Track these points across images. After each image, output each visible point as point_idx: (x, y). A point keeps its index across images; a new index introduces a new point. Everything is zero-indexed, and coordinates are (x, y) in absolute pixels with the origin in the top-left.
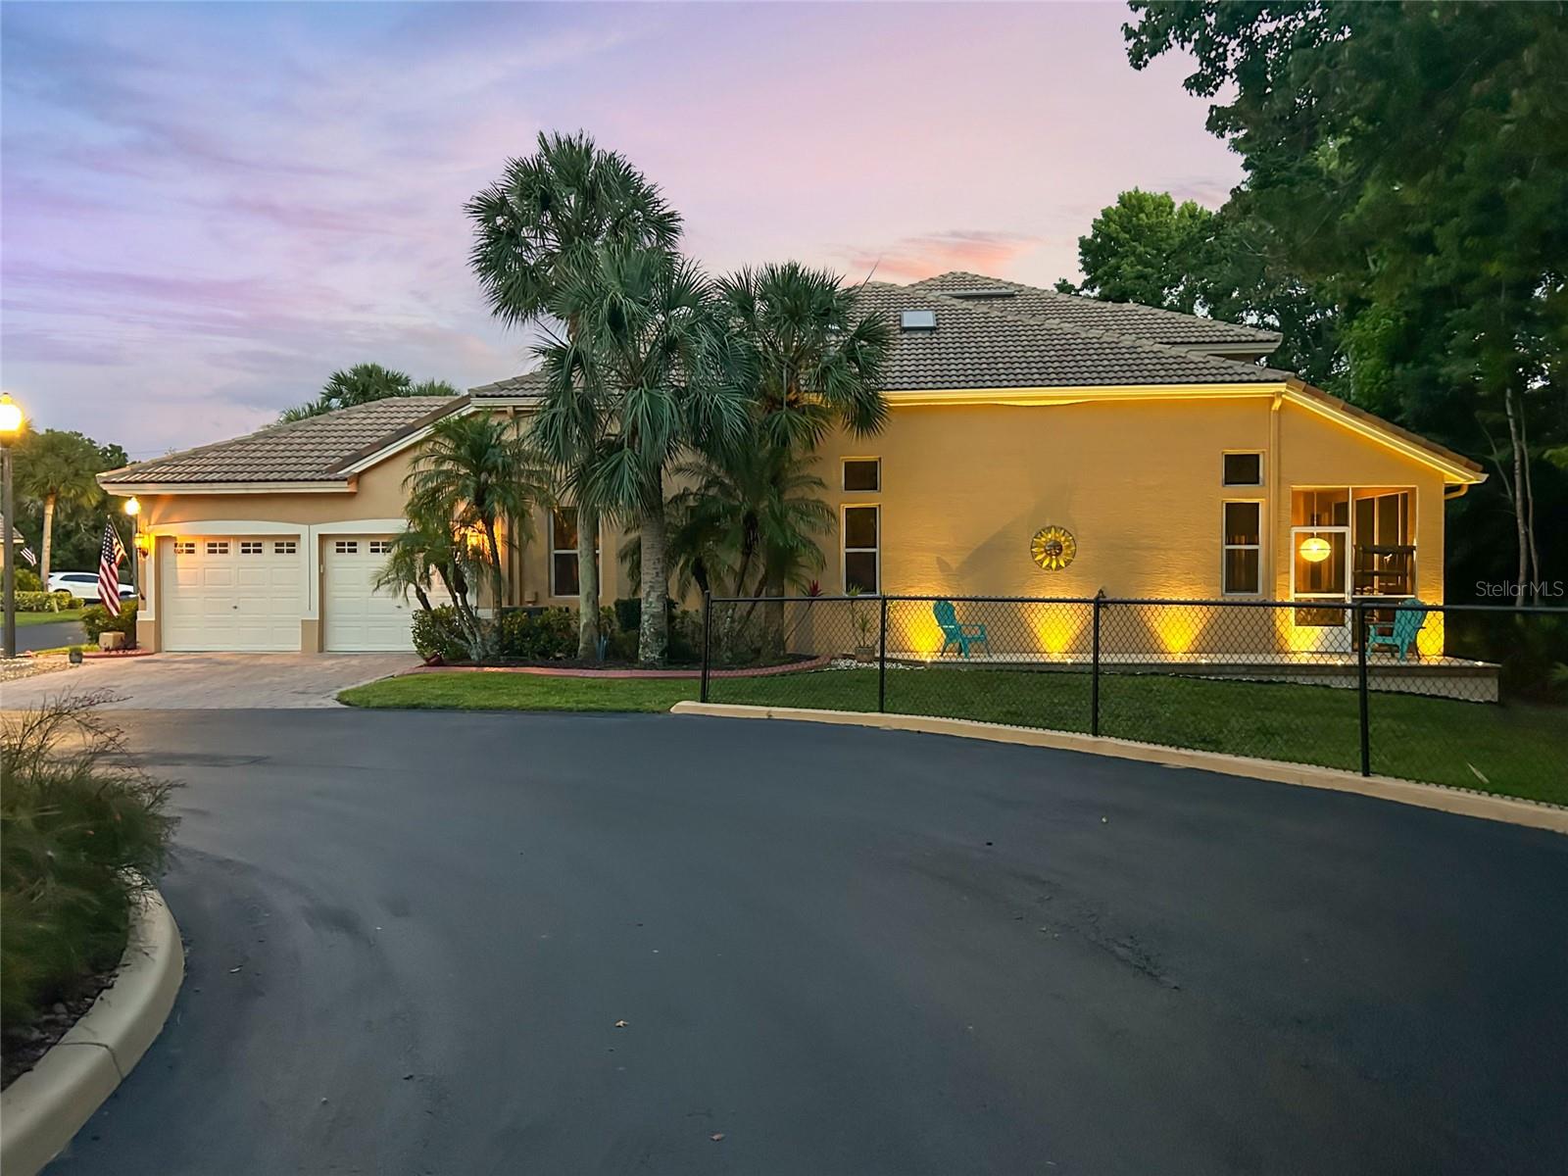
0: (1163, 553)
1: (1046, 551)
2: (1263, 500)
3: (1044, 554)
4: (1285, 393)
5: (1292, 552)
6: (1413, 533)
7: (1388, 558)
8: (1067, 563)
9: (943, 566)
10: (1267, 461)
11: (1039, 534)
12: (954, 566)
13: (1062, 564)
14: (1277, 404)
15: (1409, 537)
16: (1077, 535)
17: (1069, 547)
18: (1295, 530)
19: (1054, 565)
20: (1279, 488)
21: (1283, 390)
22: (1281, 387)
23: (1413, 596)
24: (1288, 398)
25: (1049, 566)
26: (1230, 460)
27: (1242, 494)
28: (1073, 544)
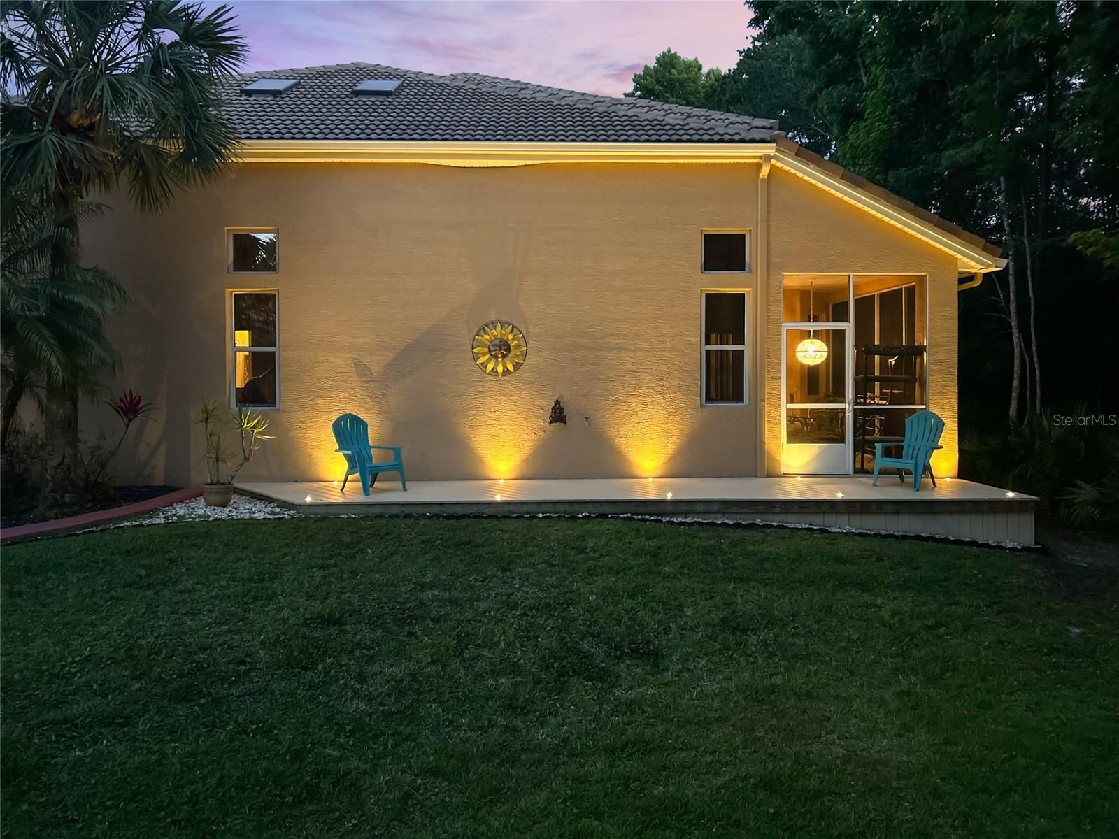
0: (631, 354)
1: (490, 351)
2: (750, 289)
3: (487, 357)
4: (775, 157)
5: (784, 353)
6: (923, 329)
7: (892, 361)
8: (517, 366)
9: (362, 370)
10: (754, 242)
11: (481, 330)
12: (376, 370)
13: (511, 368)
14: (765, 170)
15: (917, 335)
16: (528, 332)
17: (518, 346)
18: (787, 326)
19: (500, 369)
20: (768, 275)
21: (772, 152)
22: (770, 148)
23: (924, 406)
24: (779, 165)
25: (494, 371)
26: (710, 240)
27: (725, 283)
28: (522, 342)
